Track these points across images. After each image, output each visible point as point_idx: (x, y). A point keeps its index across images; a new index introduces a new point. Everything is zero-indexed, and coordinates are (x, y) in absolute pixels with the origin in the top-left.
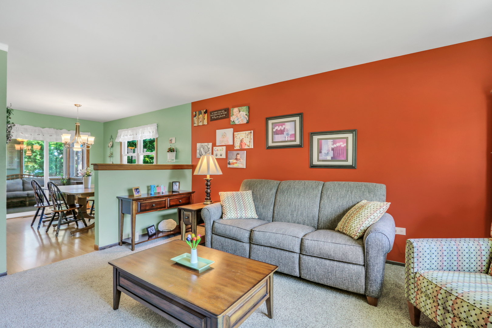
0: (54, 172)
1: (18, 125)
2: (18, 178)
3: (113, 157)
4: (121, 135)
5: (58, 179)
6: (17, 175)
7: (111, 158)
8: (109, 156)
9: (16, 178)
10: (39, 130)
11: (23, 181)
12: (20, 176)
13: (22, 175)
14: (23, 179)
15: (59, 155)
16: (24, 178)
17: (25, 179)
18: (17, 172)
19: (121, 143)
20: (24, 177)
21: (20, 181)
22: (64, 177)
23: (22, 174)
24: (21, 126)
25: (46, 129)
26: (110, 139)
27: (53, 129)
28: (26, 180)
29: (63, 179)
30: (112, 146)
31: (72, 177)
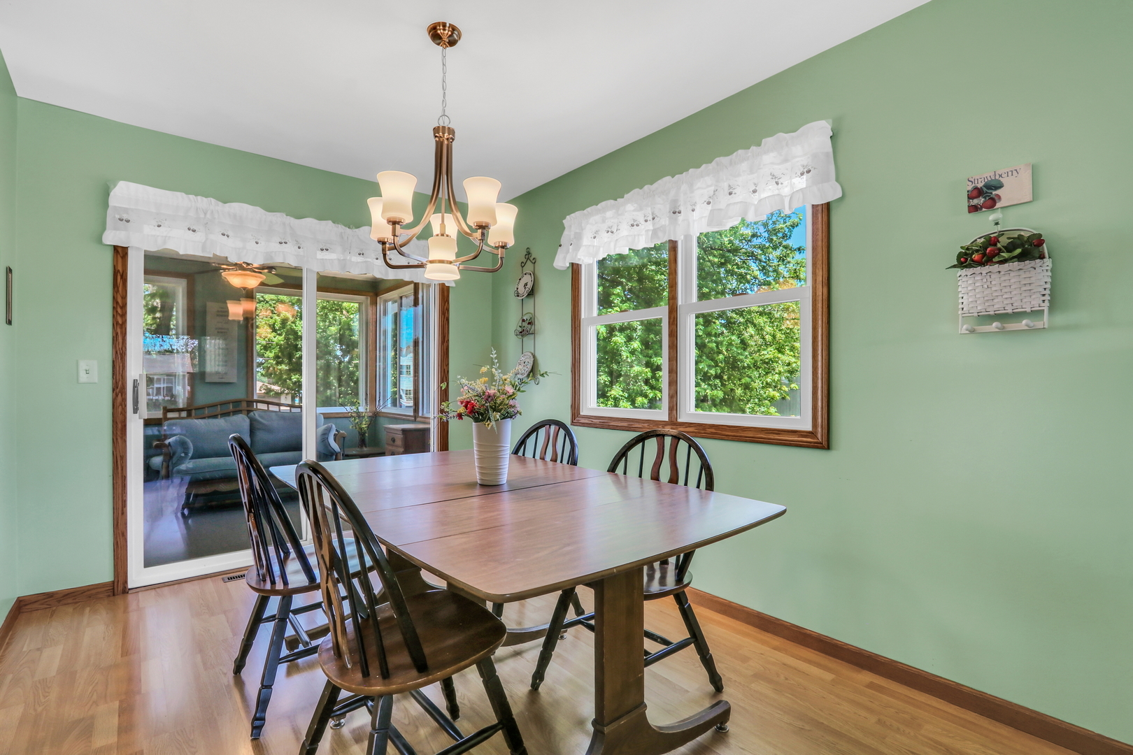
0: (335, 392)
1: (213, 200)
2: (240, 412)
3: (534, 334)
4: (579, 237)
5: (346, 415)
6: (237, 402)
7: (528, 340)
8: (520, 330)
9: (236, 412)
10: (284, 224)
11: (253, 421)
12: (244, 405)
13: (250, 403)
14: (252, 414)
15: (344, 356)
16: (256, 413)
17: (257, 417)
18: (238, 393)
19: (575, 269)
20: (257, 409)
21: (242, 421)
22: (361, 409)
23: (250, 399)
24: (220, 203)
25: (309, 222)
26: (523, 265)
27: (330, 222)
28: (259, 418)
29: (359, 415)
30: (532, 293)
31: (383, 410)
